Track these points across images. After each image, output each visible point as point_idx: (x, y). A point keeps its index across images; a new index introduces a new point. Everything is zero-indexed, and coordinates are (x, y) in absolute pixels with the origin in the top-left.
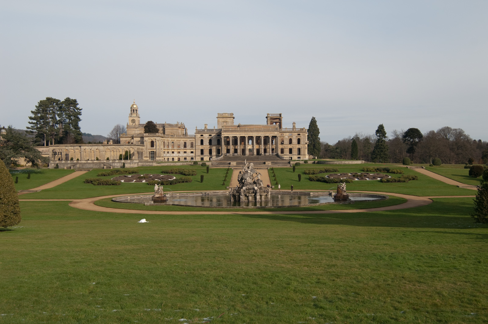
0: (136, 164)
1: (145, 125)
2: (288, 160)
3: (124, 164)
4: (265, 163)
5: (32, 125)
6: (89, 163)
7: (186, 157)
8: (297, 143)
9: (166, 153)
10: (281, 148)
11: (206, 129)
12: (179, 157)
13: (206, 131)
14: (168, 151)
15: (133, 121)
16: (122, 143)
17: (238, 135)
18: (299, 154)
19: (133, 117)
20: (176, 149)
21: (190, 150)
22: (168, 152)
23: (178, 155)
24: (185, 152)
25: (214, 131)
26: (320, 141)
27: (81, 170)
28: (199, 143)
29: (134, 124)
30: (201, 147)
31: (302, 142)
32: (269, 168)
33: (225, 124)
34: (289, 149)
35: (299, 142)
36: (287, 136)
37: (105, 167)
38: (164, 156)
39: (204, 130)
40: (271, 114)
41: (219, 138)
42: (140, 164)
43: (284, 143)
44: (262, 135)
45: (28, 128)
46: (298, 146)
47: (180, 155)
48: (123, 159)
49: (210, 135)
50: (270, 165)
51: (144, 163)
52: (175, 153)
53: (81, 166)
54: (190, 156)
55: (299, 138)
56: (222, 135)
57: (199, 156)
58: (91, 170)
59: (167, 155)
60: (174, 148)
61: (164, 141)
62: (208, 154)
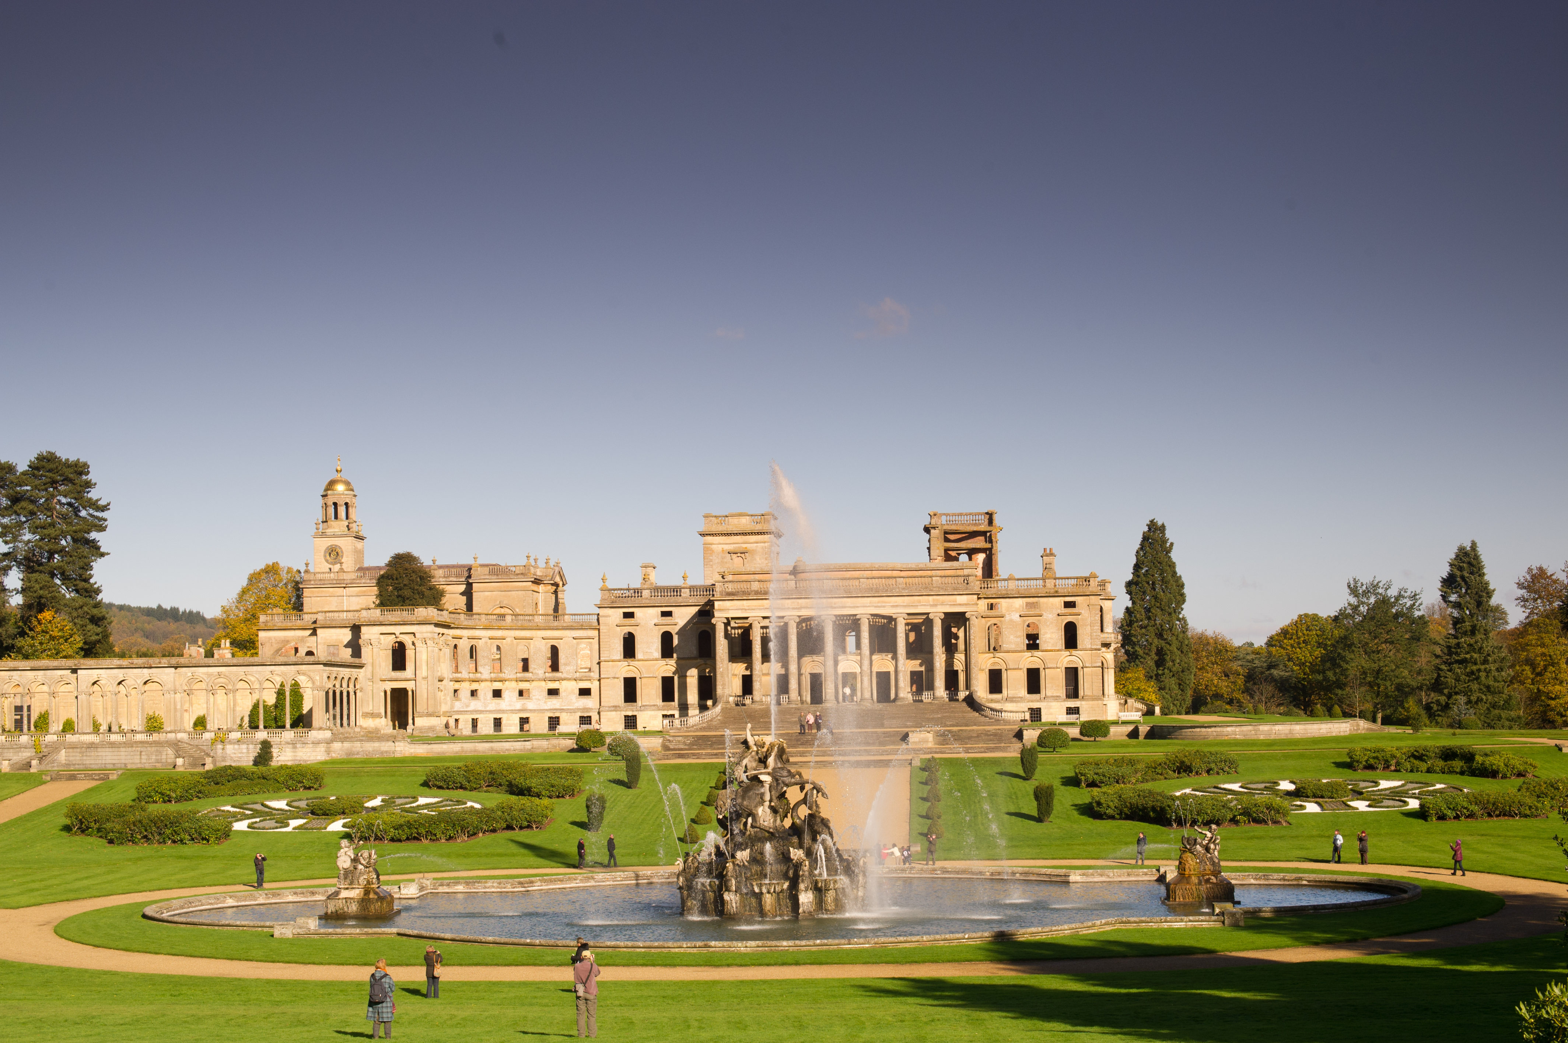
0: (322, 748)
1: (382, 572)
2: (1015, 722)
3: (266, 746)
4: (905, 737)
6: (112, 745)
7: (557, 715)
8: (1061, 643)
9: (465, 693)
10: (989, 666)
11: (648, 586)
12: (524, 716)
13: (646, 593)
14: (475, 686)
15: (334, 554)
16: (265, 652)
18: (1073, 691)
19: (334, 536)
20: (510, 680)
21: (574, 683)
22: (473, 693)
23: (518, 706)
24: (553, 692)
26: (1188, 629)
27: (72, 778)
28: (616, 648)
29: (337, 567)
30: (626, 669)
31: (1084, 637)
32: (917, 763)
33: (737, 560)
34: (1028, 670)
35: (1071, 638)
36: (1016, 611)
37: (180, 761)
38: (456, 712)
39: (638, 592)
40: (947, 515)
41: (704, 628)
42: (337, 746)
43: (1005, 646)
44: (900, 608)
46: (1068, 659)
47: (530, 705)
48: (261, 726)
49: (666, 614)
50: (930, 745)
51: (358, 744)
52: (505, 694)
53: (76, 757)
54: (578, 710)
55: (1070, 619)
56: (716, 614)
57: (616, 708)
58: (115, 777)
59: (467, 706)
60: (502, 675)
61: (456, 641)
62: (659, 701)
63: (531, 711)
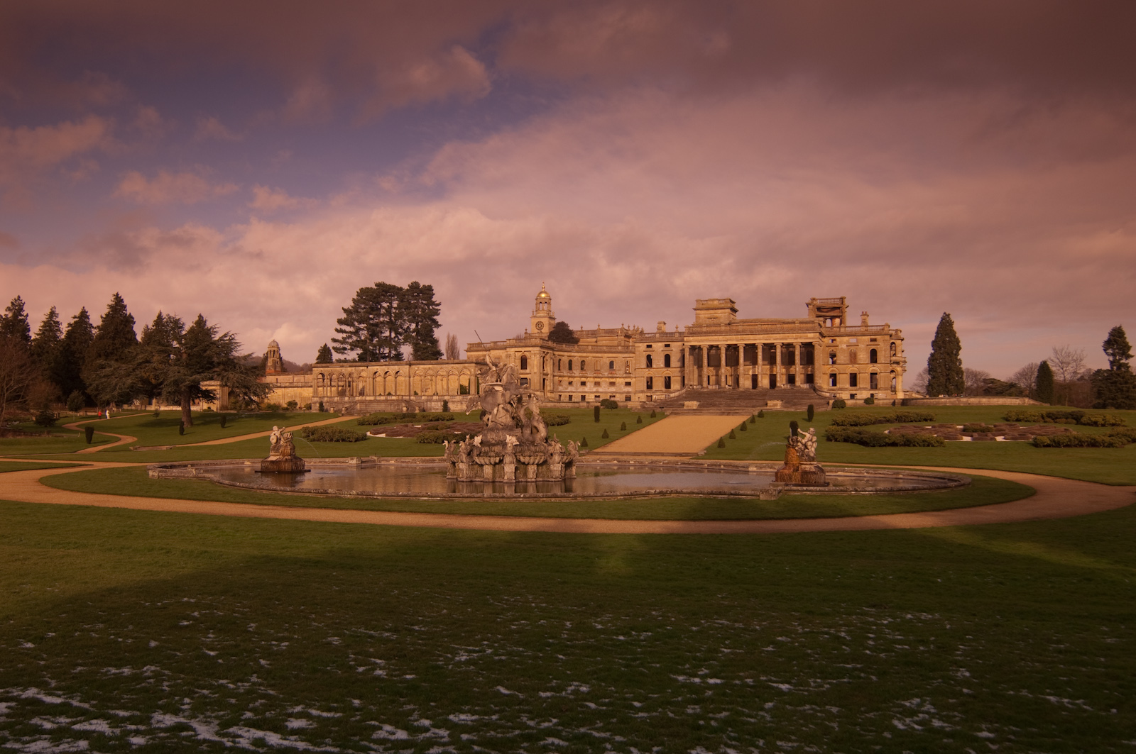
3: (446, 403)
4: (766, 404)
5: (344, 335)
7: (614, 394)
8: (868, 360)
9: (565, 383)
10: (829, 372)
11: (660, 331)
12: (597, 394)
13: (659, 336)
14: (571, 379)
15: (540, 325)
17: (722, 341)
18: (874, 385)
19: (540, 317)
20: (590, 377)
21: (622, 379)
22: (570, 383)
23: (594, 390)
24: (612, 384)
25: (677, 335)
26: (962, 366)
28: (644, 362)
29: (540, 331)
30: (648, 373)
31: (881, 357)
32: (756, 414)
34: (851, 374)
35: (874, 356)
36: (845, 343)
37: (405, 409)
38: (560, 392)
39: (655, 335)
40: (820, 299)
43: (838, 362)
44: (777, 339)
45: (334, 340)
46: (872, 368)
47: (601, 390)
49: (667, 346)
52: (588, 384)
54: (624, 392)
55: (873, 347)
56: (685, 344)
57: (642, 392)
59: (567, 389)
60: (586, 375)
61: (560, 357)
62: (664, 389)
63: (601, 392)
